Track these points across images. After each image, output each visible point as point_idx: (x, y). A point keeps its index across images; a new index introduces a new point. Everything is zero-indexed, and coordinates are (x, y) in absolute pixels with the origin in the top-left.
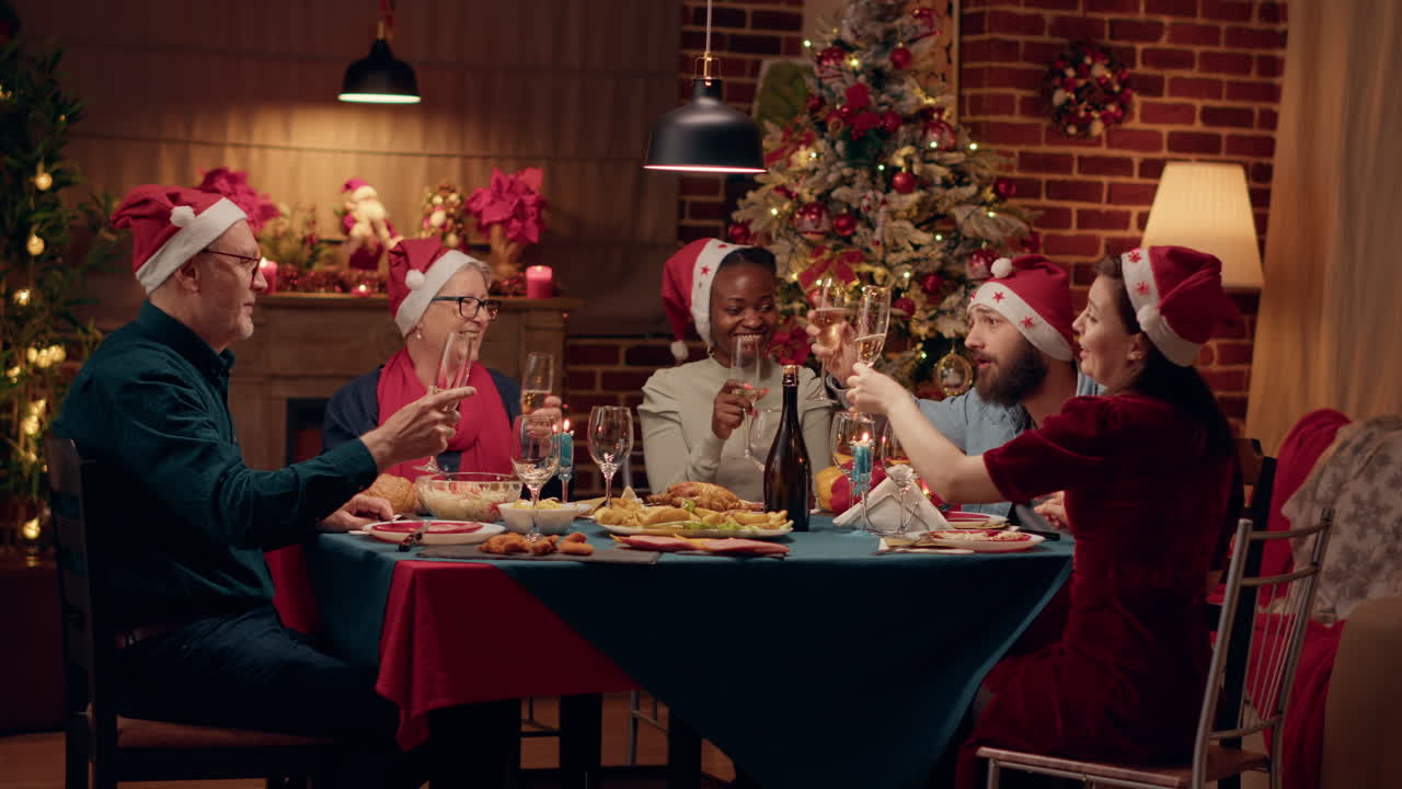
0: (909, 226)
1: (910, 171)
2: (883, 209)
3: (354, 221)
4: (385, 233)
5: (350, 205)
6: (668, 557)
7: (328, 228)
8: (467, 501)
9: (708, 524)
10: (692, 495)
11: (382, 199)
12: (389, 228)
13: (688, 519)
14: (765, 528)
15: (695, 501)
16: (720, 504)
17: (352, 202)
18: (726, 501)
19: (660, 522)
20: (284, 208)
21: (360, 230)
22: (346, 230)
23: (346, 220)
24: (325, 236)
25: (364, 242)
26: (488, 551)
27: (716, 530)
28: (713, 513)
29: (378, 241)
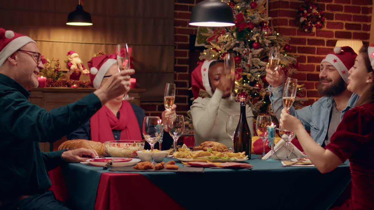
0: (259, 59)
1: (258, 42)
2: (250, 54)
3: (72, 64)
4: (81, 68)
5: (70, 59)
6: (207, 170)
7: (63, 67)
8: (124, 150)
9: (218, 157)
10: (211, 146)
11: (80, 57)
12: (83, 66)
13: (210, 155)
14: (239, 158)
15: (212, 149)
16: (221, 150)
17: (71, 58)
18: (223, 148)
19: (199, 156)
20: (48, 60)
21: (73, 67)
22: (69, 67)
23: (69, 64)
24: (62, 70)
25: (75, 71)
26: (137, 168)
27: (221, 159)
28: (219, 153)
29: (79, 70)
